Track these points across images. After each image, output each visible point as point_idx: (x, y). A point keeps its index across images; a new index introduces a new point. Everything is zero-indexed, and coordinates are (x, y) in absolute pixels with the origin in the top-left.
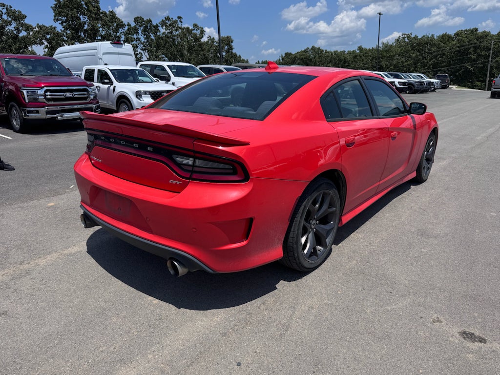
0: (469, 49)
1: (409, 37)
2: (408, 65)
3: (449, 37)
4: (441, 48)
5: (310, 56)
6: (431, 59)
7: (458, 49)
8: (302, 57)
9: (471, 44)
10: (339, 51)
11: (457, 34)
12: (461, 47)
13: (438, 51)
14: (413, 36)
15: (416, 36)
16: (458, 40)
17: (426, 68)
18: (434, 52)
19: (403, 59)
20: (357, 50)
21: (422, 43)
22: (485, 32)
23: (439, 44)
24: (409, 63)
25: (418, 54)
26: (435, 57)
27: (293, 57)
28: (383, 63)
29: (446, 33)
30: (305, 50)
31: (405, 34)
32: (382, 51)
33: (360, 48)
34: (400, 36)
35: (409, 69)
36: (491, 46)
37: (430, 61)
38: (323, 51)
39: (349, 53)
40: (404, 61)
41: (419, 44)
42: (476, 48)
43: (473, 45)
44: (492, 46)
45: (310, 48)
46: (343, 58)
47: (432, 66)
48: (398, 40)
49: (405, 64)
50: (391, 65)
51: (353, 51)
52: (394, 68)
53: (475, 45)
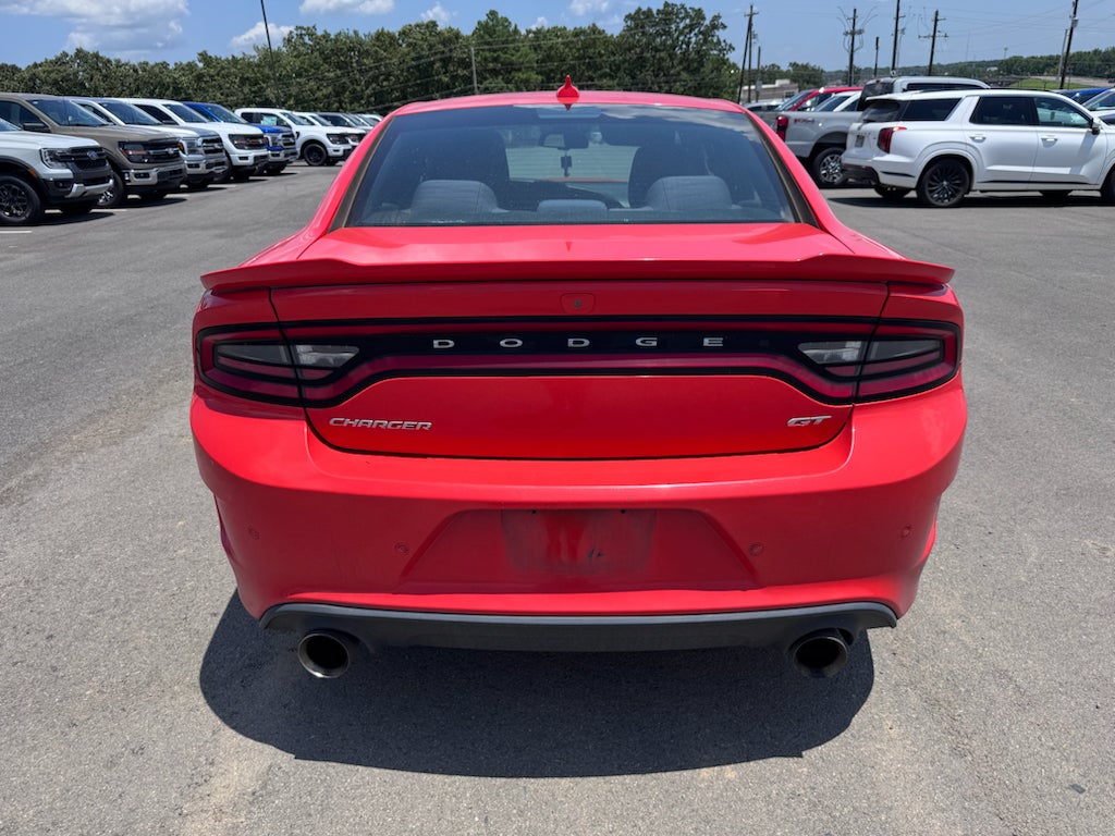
0: (433, 63)
1: (311, 33)
2: (327, 97)
3: (391, 37)
4: (381, 59)
5: (76, 74)
6: (368, 85)
7: (414, 63)
8: (53, 75)
9: (436, 54)
10: (152, 63)
11: (403, 33)
12: (419, 58)
13: (377, 68)
14: (320, 33)
15: (325, 31)
16: (409, 45)
17: (363, 102)
18: (371, 68)
19: (312, 83)
20: (197, 62)
21: (342, 49)
22: (450, 30)
23: (376, 52)
24: (325, 91)
25: (339, 72)
26: (375, 79)
27: (27, 76)
28: (270, 93)
29: (383, 29)
30: (58, 59)
31: (301, 28)
32: (258, 66)
33: (204, 57)
34: (291, 32)
35: (329, 104)
36: (470, 59)
37: (367, 88)
38: (109, 61)
39: (179, 67)
40: (315, 87)
41: (336, 52)
42: (446, 61)
43: (439, 56)
44: (473, 58)
45: (72, 52)
46: (171, 80)
47: (373, 99)
48: (289, 41)
49: (319, 94)
50: (290, 96)
51: (189, 64)
52: (296, 103)
53: (444, 56)
